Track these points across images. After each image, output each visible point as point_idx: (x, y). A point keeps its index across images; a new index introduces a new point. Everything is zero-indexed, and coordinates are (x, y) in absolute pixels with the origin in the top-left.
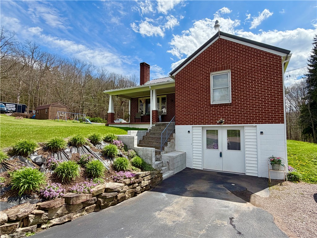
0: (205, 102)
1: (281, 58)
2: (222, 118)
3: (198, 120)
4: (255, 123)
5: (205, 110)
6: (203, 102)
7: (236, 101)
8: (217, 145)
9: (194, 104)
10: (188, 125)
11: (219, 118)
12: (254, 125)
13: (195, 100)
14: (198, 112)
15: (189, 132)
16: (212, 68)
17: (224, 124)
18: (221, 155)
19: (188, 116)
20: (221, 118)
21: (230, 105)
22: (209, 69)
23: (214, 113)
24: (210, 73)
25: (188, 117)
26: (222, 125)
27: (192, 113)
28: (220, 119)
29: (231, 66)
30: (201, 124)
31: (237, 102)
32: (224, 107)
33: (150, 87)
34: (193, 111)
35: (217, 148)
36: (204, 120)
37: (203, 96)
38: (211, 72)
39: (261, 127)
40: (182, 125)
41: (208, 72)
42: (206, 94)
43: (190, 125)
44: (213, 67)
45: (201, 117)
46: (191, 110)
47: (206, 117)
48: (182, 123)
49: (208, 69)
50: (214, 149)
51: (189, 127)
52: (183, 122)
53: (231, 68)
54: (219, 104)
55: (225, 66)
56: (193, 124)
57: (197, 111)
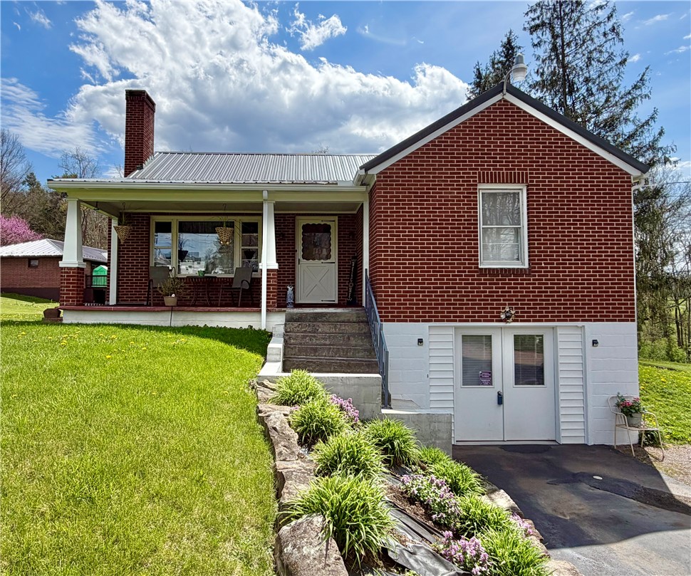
0: (464, 260)
1: (630, 178)
2: (509, 304)
3: (446, 308)
4: (583, 321)
5: (465, 284)
6: (460, 260)
7: (541, 264)
8: (491, 373)
9: (434, 264)
10: (418, 321)
11: (501, 304)
12: (580, 324)
13: (436, 252)
14: (446, 288)
15: (420, 341)
16: (484, 173)
17: (514, 321)
18: (500, 400)
19: (419, 296)
20: (505, 304)
21: (529, 275)
22: (476, 173)
23: (490, 292)
24: (476, 185)
25: (417, 300)
26: (508, 324)
27: (430, 288)
28: (503, 308)
29: (530, 177)
30: (456, 321)
31: (543, 268)
32: (512, 277)
33: (265, 194)
34: (433, 284)
35: (490, 383)
36: (462, 308)
37: (460, 244)
38: (480, 182)
39: (594, 329)
40: (398, 321)
41: (473, 181)
42: (468, 240)
43: (423, 321)
44: (485, 169)
45: (454, 300)
46: (427, 280)
47: (467, 300)
48: (400, 317)
49: (473, 173)
50: (483, 384)
51: (421, 329)
52: (402, 312)
53: (530, 181)
54: (502, 269)
55: (515, 173)
56: (431, 321)
57: (445, 284)
